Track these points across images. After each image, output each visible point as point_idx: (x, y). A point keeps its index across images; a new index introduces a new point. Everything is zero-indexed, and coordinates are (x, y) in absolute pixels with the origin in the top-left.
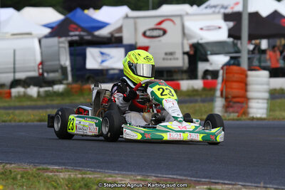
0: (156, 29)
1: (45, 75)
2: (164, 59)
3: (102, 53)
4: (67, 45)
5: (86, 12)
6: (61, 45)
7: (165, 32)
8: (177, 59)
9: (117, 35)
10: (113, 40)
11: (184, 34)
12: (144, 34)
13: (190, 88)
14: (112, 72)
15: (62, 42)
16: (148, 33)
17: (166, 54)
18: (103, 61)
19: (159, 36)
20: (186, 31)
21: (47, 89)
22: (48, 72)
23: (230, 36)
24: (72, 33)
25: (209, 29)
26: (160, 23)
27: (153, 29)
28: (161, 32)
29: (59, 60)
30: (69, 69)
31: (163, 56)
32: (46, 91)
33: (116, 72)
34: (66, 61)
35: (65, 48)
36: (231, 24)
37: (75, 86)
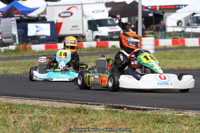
0: (66, 12)
1: (3, 40)
2: (71, 30)
3: (37, 27)
4: (15, 22)
5: (18, 2)
6: (12, 22)
7: (72, 14)
8: (79, 29)
9: (42, 16)
10: (40, 19)
11: (83, 15)
12: (59, 15)
13: (89, 46)
14: (42, 37)
15: (13, 21)
16: (62, 15)
17: (73, 27)
18: (37, 31)
19: (68, 17)
20: (84, 13)
21: (5, 48)
22: (4, 38)
23: (109, 16)
24: (15, 16)
25: (98, 12)
26: (69, 9)
27: (65, 12)
28: (70, 14)
29: (11, 31)
30: (17, 36)
31: (71, 28)
32: (5, 49)
33: (44, 37)
34: (15, 32)
35: (14, 24)
36: (110, 9)
37: (21, 46)
